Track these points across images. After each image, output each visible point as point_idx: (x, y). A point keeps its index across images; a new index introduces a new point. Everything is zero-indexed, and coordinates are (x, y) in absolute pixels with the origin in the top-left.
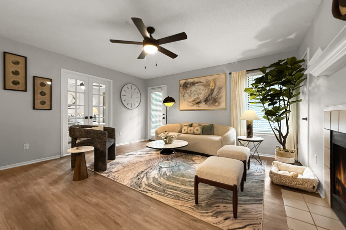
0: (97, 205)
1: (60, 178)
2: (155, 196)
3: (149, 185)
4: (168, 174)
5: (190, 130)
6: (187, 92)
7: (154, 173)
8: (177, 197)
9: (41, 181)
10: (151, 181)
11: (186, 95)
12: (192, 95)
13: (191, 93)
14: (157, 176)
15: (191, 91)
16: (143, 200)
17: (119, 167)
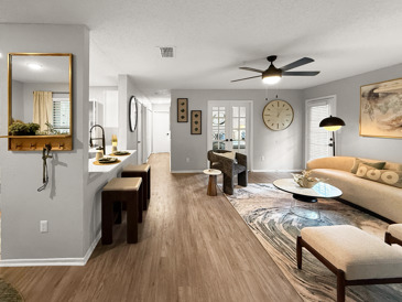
0: (212, 218)
1: (201, 189)
2: (259, 236)
3: (261, 225)
4: (294, 224)
5: (373, 174)
6: (379, 105)
7: (276, 216)
8: (282, 250)
9: (191, 187)
10: (266, 222)
11: (376, 111)
12: (390, 110)
13: (388, 108)
14: (276, 220)
15: (386, 104)
16: (246, 233)
17: (245, 196)
